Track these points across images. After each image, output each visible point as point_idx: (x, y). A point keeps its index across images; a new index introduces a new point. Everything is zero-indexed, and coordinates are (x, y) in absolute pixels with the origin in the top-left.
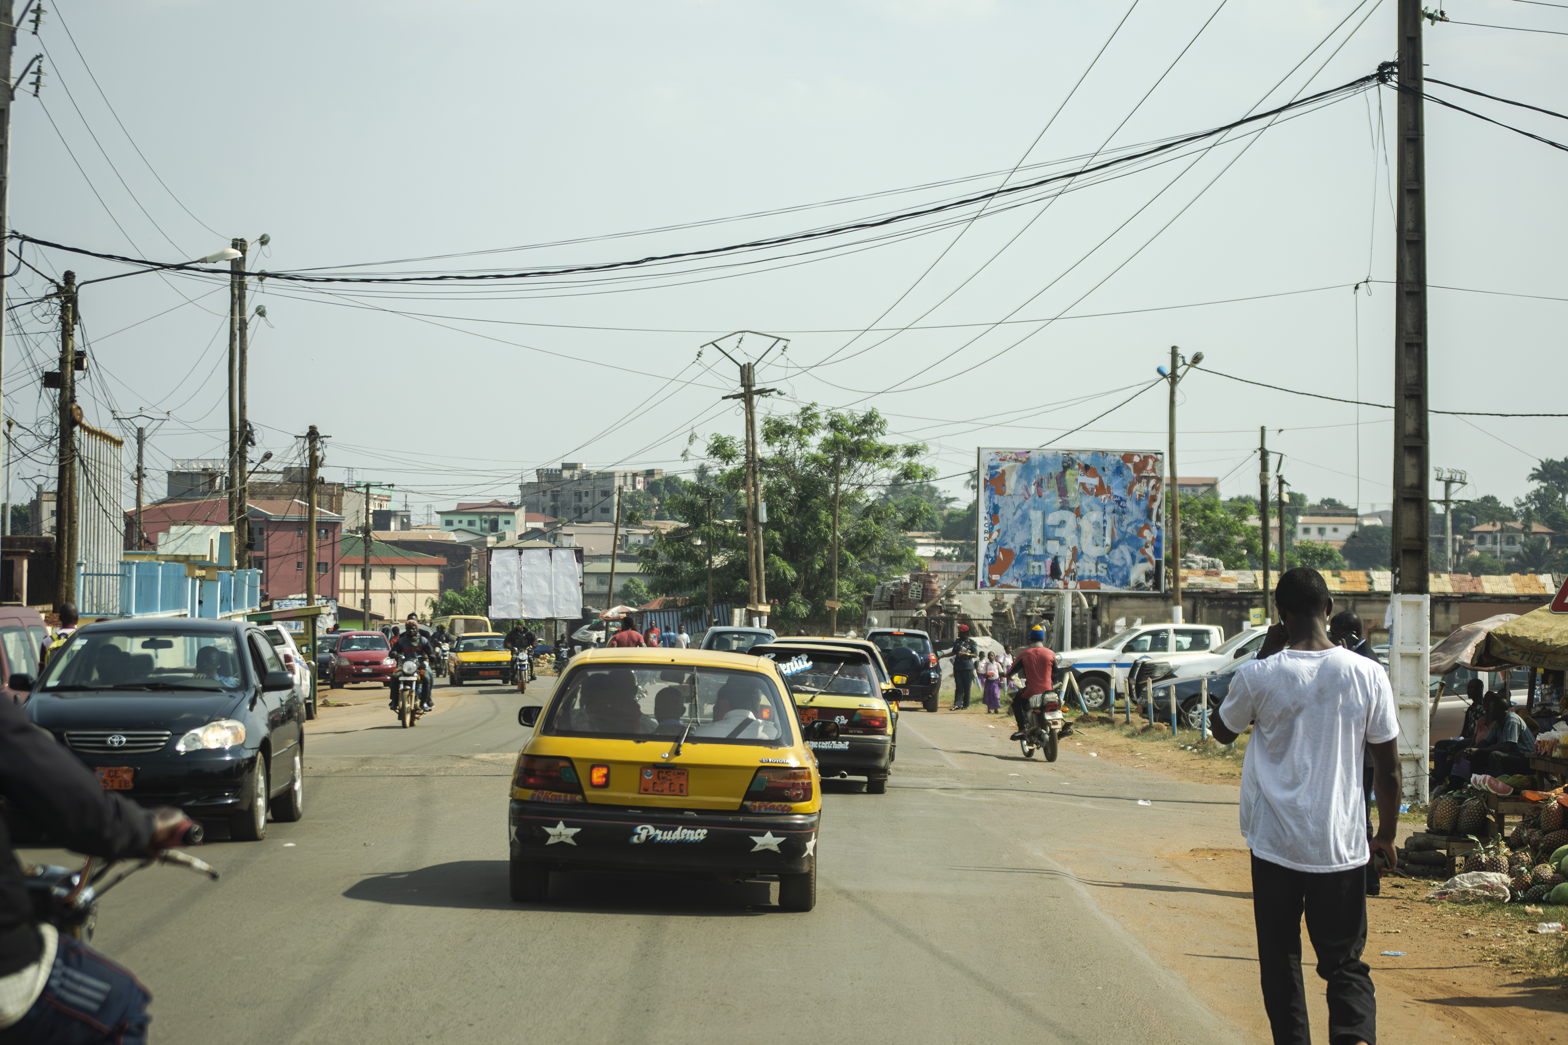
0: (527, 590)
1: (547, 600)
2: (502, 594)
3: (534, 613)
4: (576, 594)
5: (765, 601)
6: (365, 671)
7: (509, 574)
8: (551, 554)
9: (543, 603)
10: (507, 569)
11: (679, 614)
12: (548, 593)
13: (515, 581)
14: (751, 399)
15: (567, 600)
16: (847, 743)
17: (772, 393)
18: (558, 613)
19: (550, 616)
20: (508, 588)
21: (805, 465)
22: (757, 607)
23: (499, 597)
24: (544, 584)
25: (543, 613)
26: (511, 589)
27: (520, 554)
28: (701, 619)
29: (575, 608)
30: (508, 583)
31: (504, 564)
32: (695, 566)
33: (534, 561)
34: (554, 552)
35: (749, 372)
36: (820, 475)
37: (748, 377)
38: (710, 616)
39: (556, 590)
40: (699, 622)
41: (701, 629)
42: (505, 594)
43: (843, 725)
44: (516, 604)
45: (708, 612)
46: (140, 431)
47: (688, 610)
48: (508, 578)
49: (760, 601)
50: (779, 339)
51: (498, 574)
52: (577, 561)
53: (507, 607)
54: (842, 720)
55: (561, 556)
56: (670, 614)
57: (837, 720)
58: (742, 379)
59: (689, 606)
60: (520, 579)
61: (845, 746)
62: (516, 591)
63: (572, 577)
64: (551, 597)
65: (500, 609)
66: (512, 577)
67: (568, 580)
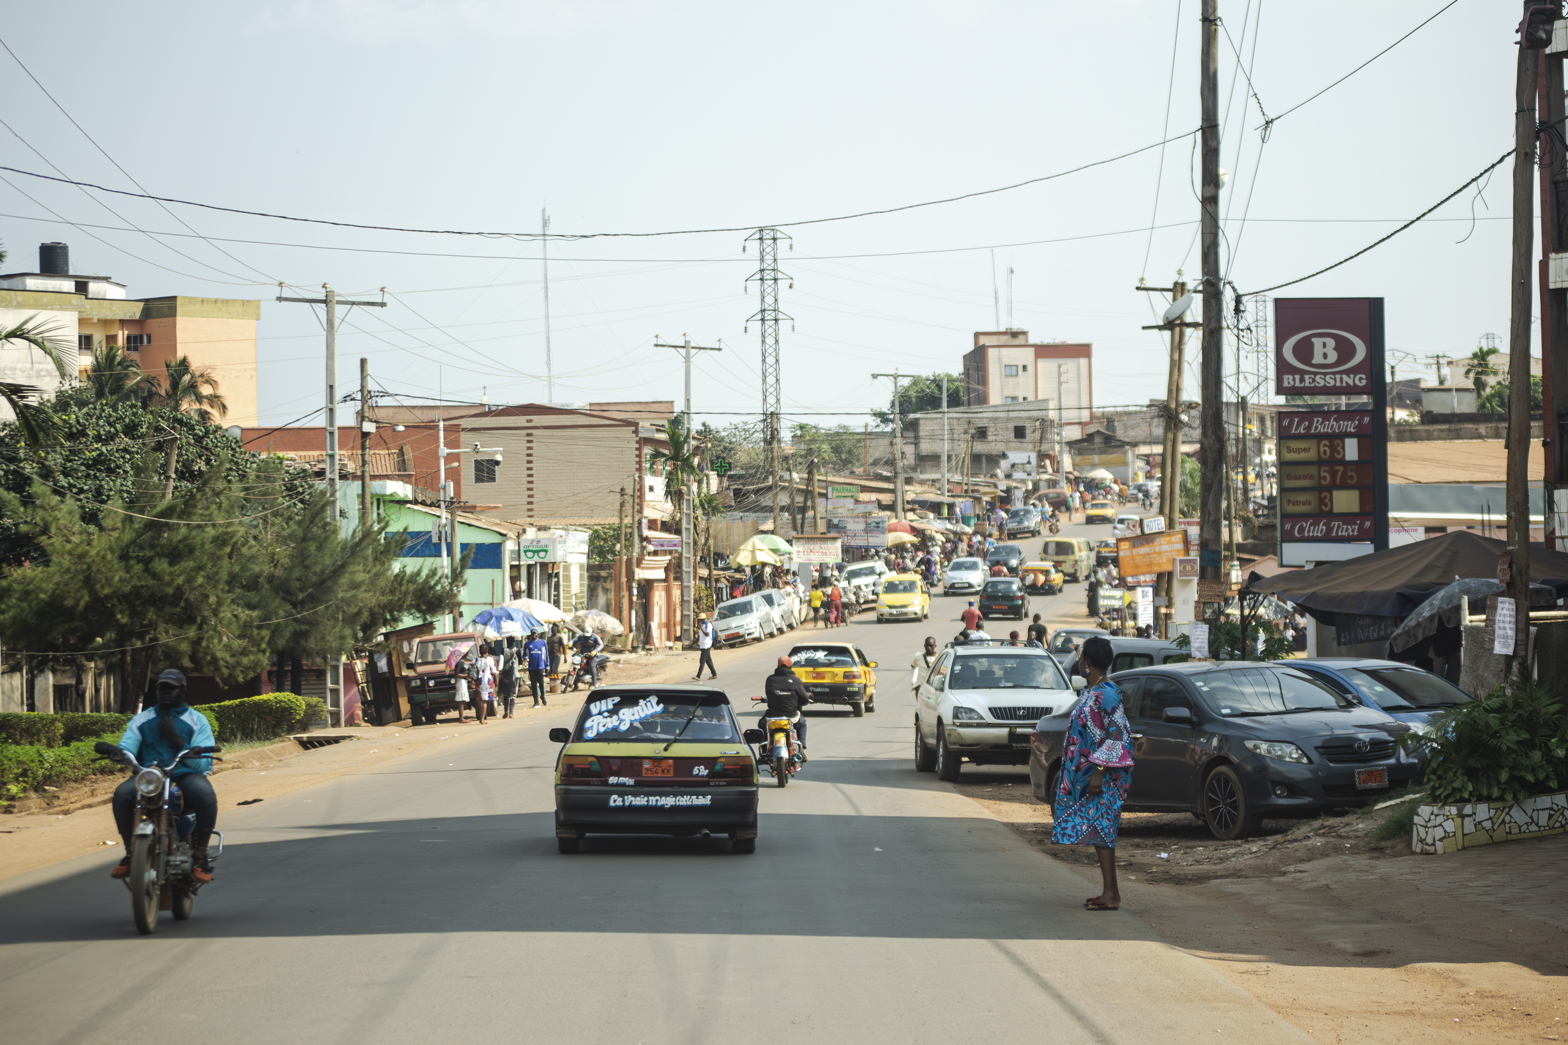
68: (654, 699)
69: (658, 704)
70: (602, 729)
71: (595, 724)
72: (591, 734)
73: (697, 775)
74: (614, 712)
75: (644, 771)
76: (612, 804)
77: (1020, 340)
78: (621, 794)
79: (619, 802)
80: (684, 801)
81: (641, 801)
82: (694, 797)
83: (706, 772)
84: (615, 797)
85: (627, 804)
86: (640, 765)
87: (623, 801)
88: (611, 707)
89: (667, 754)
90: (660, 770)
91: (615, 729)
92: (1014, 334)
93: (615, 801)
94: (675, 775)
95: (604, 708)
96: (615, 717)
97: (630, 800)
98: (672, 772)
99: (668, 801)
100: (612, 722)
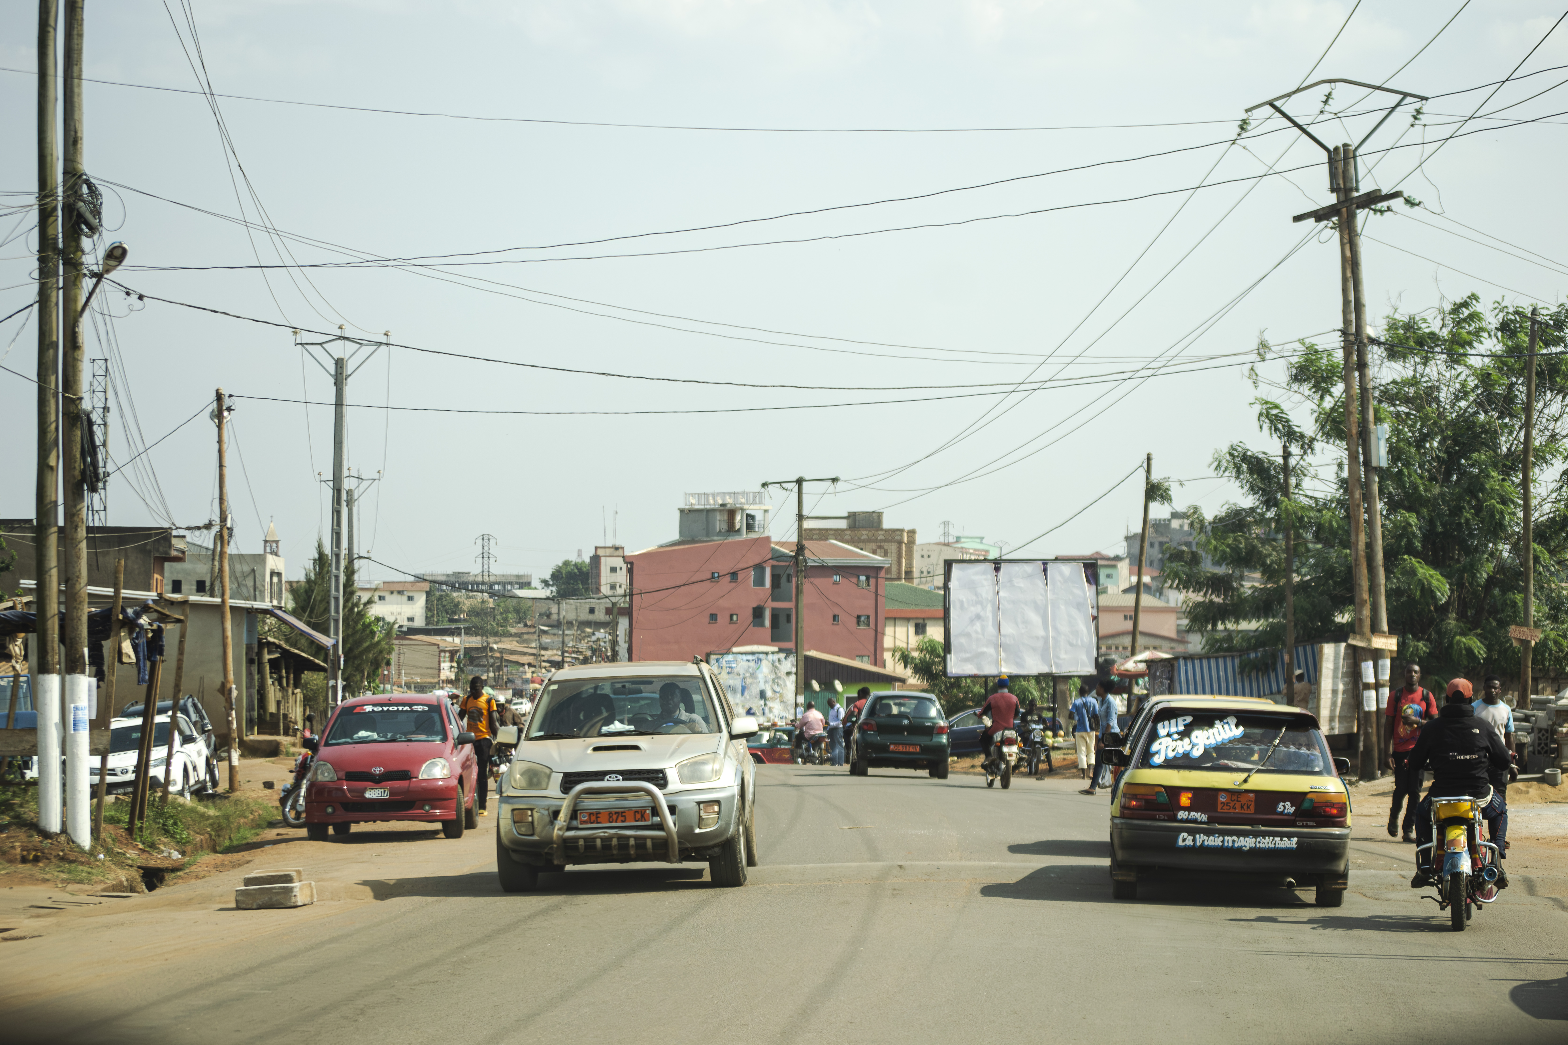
0: (1007, 629)
1: (1040, 644)
2: (968, 635)
3: (1019, 665)
4: (1086, 634)
5: (1385, 627)
6: (372, 794)
7: (980, 602)
8: (1045, 571)
9: (1034, 649)
10: (976, 595)
11: (1237, 661)
12: (1041, 633)
13: (989, 613)
14: (1352, 217)
15: (1071, 644)
16: (1295, 839)
17: (1393, 203)
18: (1057, 665)
19: (1045, 669)
20: (978, 626)
21: (1457, 398)
22: (1369, 641)
23: (963, 640)
24: (1035, 618)
25: (1034, 666)
26: (983, 628)
27: (997, 569)
28: (1275, 670)
29: (1084, 657)
30: (978, 617)
31: (971, 586)
32: (1269, 579)
33: (1020, 583)
34: (1050, 566)
35: (1346, 164)
36: (1482, 417)
37: (1345, 171)
38: (1291, 664)
39: (1055, 628)
40: (1273, 676)
41: (1274, 688)
42: (974, 635)
43: (1288, 814)
44: (991, 651)
45: (1286, 658)
46: (339, 363)
47: (1252, 655)
48: (978, 609)
49: (1375, 629)
50: (1406, 95)
51: (962, 603)
52: (1088, 581)
53: (977, 657)
54: (1287, 808)
55: (1061, 573)
56: (1221, 662)
57: (1280, 808)
58: (1333, 176)
59: (1255, 648)
60: (997, 610)
61: (1291, 843)
62: (991, 630)
63: (1079, 606)
64: (1046, 639)
65: (966, 660)
66: (984, 608)
67: (1074, 612)
68: (1232, 721)
69: (1237, 726)
70: (1171, 755)
71: (1163, 747)
72: (1158, 760)
73: (1282, 813)
74: (1185, 734)
75: (1219, 806)
76: (1180, 843)
77: (620, 552)
78: (1192, 832)
79: (1189, 842)
80: (1266, 843)
81: (1214, 841)
82: (1277, 839)
83: (1292, 810)
84: (1185, 835)
85: (1198, 844)
86: (1216, 799)
87: (1194, 840)
88: (1181, 728)
89: (1246, 787)
90: (1238, 805)
91: (1186, 755)
92: (617, 548)
93: (1185, 840)
94: (1257, 811)
95: (1173, 729)
96: (1187, 740)
97: (1202, 839)
98: (1252, 808)
99: (1248, 843)
100: (1183, 746)
